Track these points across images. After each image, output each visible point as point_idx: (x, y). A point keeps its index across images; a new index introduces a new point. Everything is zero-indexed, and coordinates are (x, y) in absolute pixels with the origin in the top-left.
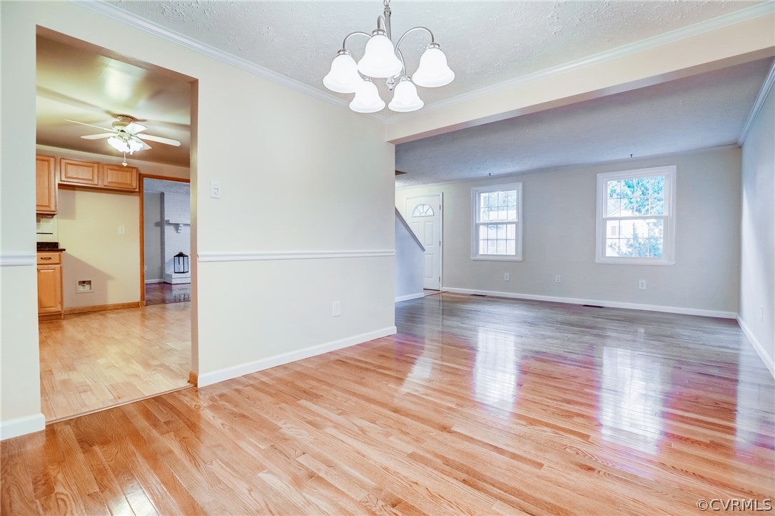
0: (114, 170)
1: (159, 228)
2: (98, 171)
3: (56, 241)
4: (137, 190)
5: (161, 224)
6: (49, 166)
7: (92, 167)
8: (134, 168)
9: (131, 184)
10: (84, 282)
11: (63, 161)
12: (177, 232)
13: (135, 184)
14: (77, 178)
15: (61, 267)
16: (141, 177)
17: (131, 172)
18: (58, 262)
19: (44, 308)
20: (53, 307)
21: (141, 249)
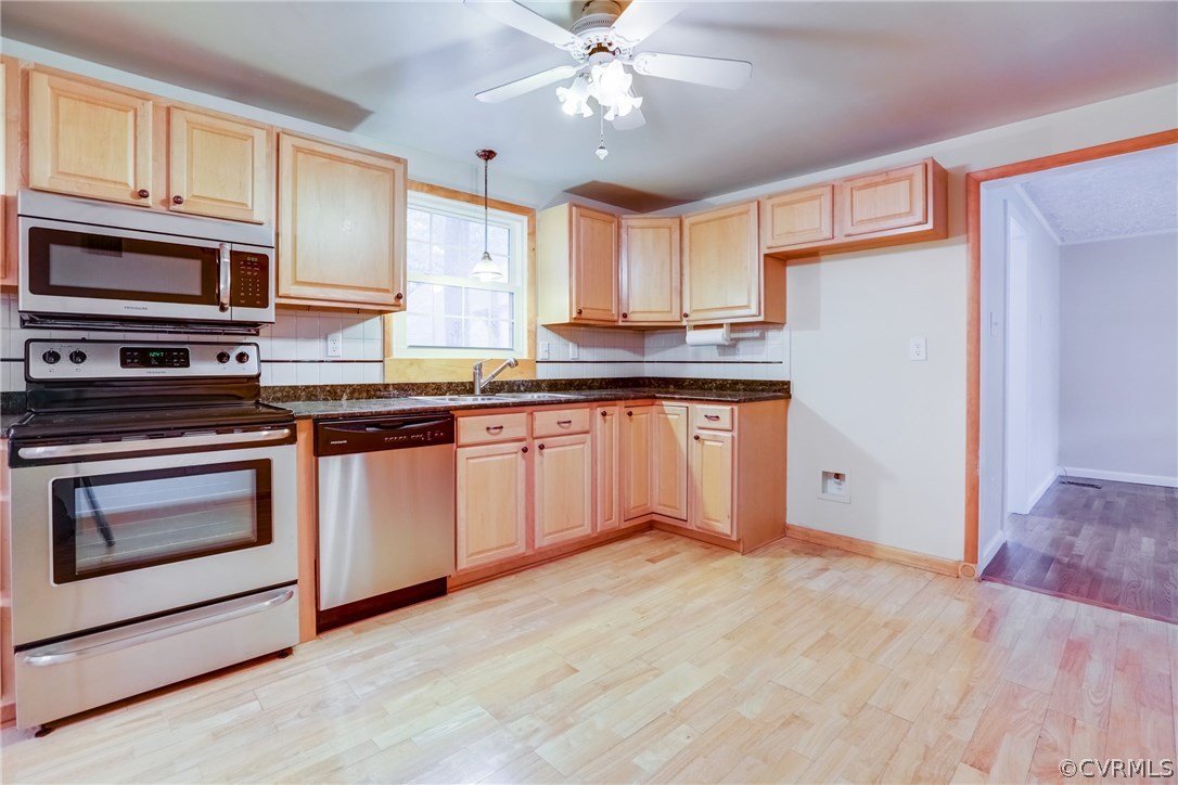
0: (866, 186)
2: (833, 204)
3: (786, 379)
4: (929, 226)
6: (748, 220)
7: (819, 196)
8: (919, 164)
9: (911, 214)
11: (769, 201)
15: (732, 439)
17: (910, 177)
18: (728, 426)
19: (708, 519)
20: (718, 521)
21: (969, 402)
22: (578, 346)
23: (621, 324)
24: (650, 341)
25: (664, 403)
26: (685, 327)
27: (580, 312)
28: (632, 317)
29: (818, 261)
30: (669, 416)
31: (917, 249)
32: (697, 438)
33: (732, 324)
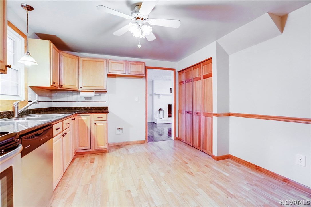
0: (134, 64)
1: (151, 97)
2: (126, 66)
3: (107, 106)
4: (145, 75)
5: (152, 95)
6: (103, 64)
7: (123, 63)
8: (143, 62)
9: (142, 72)
10: (119, 128)
11: (110, 61)
12: (159, 98)
13: (143, 72)
14: (116, 70)
15: (107, 122)
16: (146, 68)
17: (142, 65)
18: (105, 119)
19: (99, 146)
20: (103, 146)
21: (146, 110)
22: (39, 96)
23: (59, 88)
24: (55, 95)
25: (81, 115)
26: (79, 91)
27: (54, 83)
28: (64, 87)
29: (116, 78)
30: (83, 119)
31: (137, 79)
32: (95, 124)
33: (95, 91)
